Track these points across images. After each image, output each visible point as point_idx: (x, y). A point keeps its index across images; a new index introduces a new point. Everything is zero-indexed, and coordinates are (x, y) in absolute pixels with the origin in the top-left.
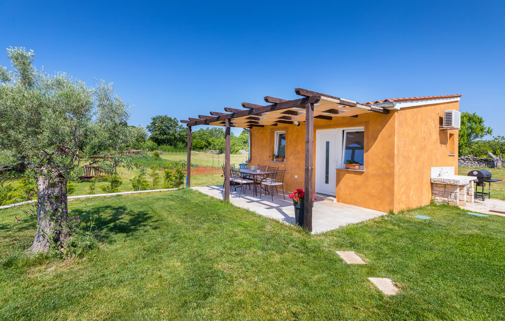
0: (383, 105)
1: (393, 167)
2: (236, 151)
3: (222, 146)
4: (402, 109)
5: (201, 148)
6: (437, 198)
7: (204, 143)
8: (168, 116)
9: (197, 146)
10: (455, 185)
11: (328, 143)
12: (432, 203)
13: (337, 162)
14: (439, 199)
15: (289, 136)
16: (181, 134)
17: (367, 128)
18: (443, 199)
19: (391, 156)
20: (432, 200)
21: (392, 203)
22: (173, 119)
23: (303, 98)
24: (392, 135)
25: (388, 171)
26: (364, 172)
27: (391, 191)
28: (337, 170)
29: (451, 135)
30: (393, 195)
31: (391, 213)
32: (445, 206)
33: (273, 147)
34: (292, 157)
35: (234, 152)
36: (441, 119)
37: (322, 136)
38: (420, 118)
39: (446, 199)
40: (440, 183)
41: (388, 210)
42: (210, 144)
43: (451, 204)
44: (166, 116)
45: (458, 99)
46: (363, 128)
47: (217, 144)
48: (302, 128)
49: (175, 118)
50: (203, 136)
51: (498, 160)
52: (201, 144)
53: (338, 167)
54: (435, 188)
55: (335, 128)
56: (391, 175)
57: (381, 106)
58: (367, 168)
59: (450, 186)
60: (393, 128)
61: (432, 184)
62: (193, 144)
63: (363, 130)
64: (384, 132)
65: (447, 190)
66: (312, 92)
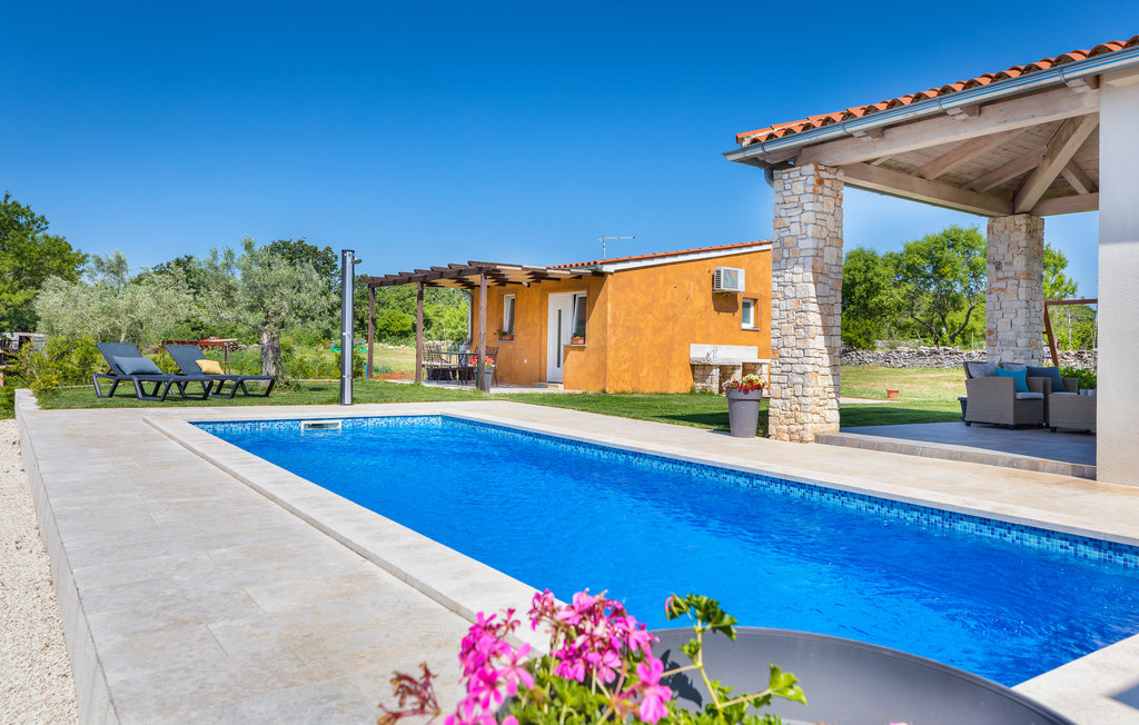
1: (606, 339)
4: (617, 271)
5: (403, 335)
7: (410, 319)
8: (309, 243)
9: (392, 328)
11: (560, 311)
12: (693, 390)
15: (519, 302)
17: (588, 292)
19: (605, 327)
20: (693, 386)
21: (605, 380)
22: (321, 249)
24: (606, 301)
26: (585, 347)
28: (565, 347)
31: (604, 391)
32: (703, 393)
33: (502, 319)
34: (522, 333)
37: (554, 303)
38: (661, 279)
41: (602, 389)
44: (300, 242)
47: (448, 322)
48: (532, 292)
49: (328, 249)
50: (409, 300)
52: (403, 321)
54: (695, 371)
55: (565, 292)
56: (605, 348)
58: (588, 342)
61: (693, 366)
62: (381, 323)
64: (601, 297)
65: (705, 372)
66: (486, 263)
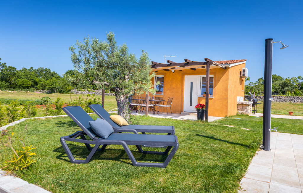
0: (225, 65)
1: (228, 95)
2: (68, 91)
3: (53, 86)
5: (28, 88)
6: (239, 112)
7: (30, 83)
9: (24, 85)
10: (247, 105)
11: (192, 83)
12: (237, 114)
13: (197, 94)
14: (240, 112)
15: (167, 78)
16: (4, 72)
17: (215, 75)
18: (242, 112)
19: (227, 90)
20: (237, 113)
21: (227, 112)
23: (205, 62)
24: (227, 80)
25: (225, 97)
26: (213, 98)
27: (227, 107)
28: (198, 98)
29: (243, 80)
30: (227, 108)
31: (227, 117)
32: (243, 115)
34: (168, 91)
35: (66, 92)
36: (241, 72)
37: (188, 79)
39: (243, 112)
40: (241, 104)
41: (225, 116)
42: (36, 84)
43: (245, 114)
45: (245, 62)
46: (206, 75)
48: (176, 74)
50: (29, 76)
51: (253, 96)
52: (28, 83)
53: (198, 96)
54: (239, 107)
55: (197, 75)
56: (227, 99)
57: (224, 65)
58: (215, 96)
59: (245, 105)
60: (228, 76)
61: (237, 104)
63: (213, 77)
64: (224, 78)
65: (243, 107)
